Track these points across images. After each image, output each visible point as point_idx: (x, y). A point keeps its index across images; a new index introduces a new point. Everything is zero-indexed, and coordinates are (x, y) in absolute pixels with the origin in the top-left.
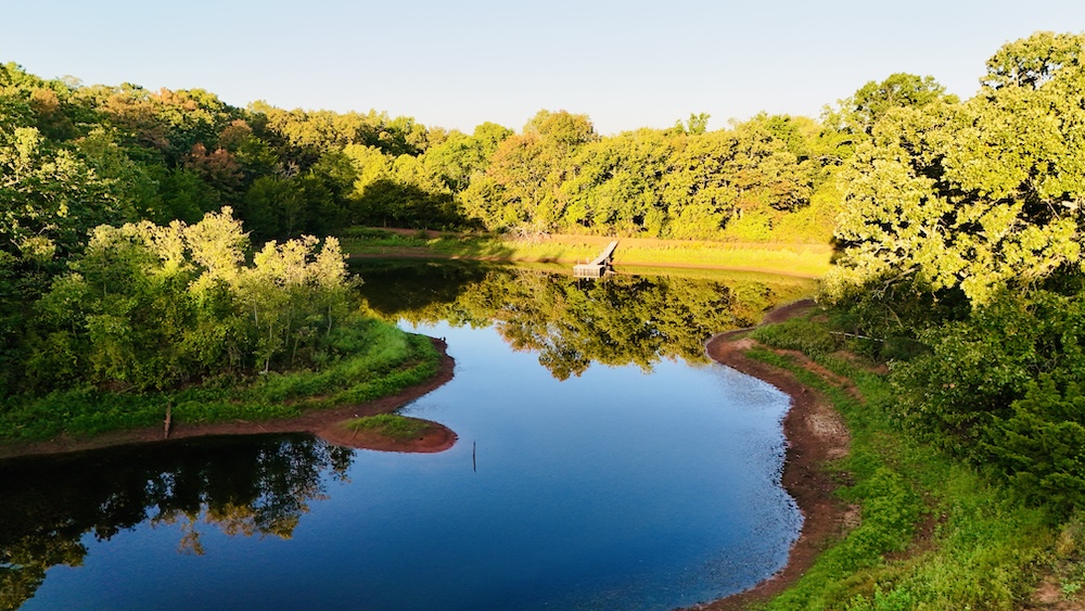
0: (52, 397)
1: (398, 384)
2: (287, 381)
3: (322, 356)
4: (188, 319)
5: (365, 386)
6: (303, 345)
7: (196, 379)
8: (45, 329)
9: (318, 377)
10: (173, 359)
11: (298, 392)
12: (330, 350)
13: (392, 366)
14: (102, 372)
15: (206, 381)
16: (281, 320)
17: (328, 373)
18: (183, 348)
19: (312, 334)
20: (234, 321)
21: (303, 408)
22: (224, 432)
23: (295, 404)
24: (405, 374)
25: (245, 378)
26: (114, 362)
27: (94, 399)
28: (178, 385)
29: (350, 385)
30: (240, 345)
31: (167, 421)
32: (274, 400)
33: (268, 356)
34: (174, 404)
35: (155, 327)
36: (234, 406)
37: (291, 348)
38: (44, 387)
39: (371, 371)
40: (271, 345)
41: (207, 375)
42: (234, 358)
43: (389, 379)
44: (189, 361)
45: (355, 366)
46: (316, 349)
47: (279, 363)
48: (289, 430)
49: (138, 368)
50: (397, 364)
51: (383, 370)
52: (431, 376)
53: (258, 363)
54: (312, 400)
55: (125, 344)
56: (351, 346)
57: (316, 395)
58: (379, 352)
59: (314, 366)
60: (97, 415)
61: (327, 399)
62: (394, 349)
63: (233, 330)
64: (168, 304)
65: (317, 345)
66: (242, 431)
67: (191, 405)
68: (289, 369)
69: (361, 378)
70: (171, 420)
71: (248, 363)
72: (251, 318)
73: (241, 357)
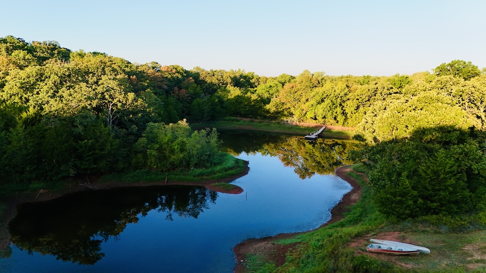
0: (137, 171)
1: (230, 174)
2: (198, 171)
3: (209, 165)
4: (172, 151)
5: (220, 174)
6: (204, 161)
7: (174, 169)
8: (136, 153)
9: (207, 170)
10: (168, 163)
11: (201, 175)
12: (211, 163)
13: (229, 169)
14: (150, 165)
15: (176, 170)
16: (198, 154)
17: (210, 170)
18: (171, 160)
19: (206, 158)
20: (185, 153)
21: (202, 179)
22: (181, 184)
23: (200, 178)
24: (233, 171)
25: (187, 170)
26: (153, 163)
27: (148, 173)
28: (169, 170)
29: (216, 174)
30: (186, 160)
31: (166, 180)
32: (194, 176)
33: (194, 163)
34: (168, 176)
35: (163, 153)
36: (184, 177)
37: (200, 162)
38: (136, 168)
39: (222, 170)
40: (194, 160)
41: (177, 168)
42: (184, 163)
43: (228, 173)
44: (172, 164)
45: (218, 168)
46: (207, 162)
47: (197, 166)
48: (198, 185)
49: (159, 165)
50: (230, 168)
51: (226, 170)
52: (240, 173)
53: (191, 165)
54: (205, 177)
55: (156, 158)
56: (217, 162)
57: (206, 176)
58: (226, 164)
59: (206, 167)
60: (149, 177)
61: (209, 177)
62: (230, 163)
63: (184, 156)
64: (167, 147)
65: (208, 161)
66: (185, 184)
67: (173, 176)
68: (200, 168)
69: (219, 172)
70: (167, 179)
71: (188, 165)
72: (190, 152)
73: (186, 164)
